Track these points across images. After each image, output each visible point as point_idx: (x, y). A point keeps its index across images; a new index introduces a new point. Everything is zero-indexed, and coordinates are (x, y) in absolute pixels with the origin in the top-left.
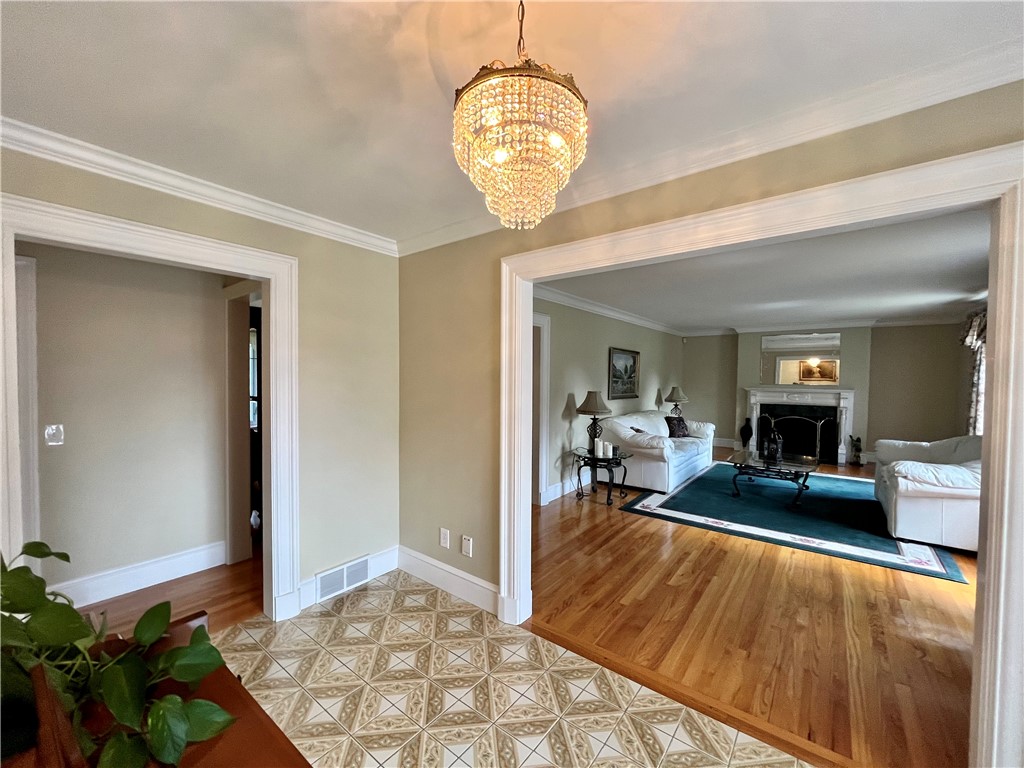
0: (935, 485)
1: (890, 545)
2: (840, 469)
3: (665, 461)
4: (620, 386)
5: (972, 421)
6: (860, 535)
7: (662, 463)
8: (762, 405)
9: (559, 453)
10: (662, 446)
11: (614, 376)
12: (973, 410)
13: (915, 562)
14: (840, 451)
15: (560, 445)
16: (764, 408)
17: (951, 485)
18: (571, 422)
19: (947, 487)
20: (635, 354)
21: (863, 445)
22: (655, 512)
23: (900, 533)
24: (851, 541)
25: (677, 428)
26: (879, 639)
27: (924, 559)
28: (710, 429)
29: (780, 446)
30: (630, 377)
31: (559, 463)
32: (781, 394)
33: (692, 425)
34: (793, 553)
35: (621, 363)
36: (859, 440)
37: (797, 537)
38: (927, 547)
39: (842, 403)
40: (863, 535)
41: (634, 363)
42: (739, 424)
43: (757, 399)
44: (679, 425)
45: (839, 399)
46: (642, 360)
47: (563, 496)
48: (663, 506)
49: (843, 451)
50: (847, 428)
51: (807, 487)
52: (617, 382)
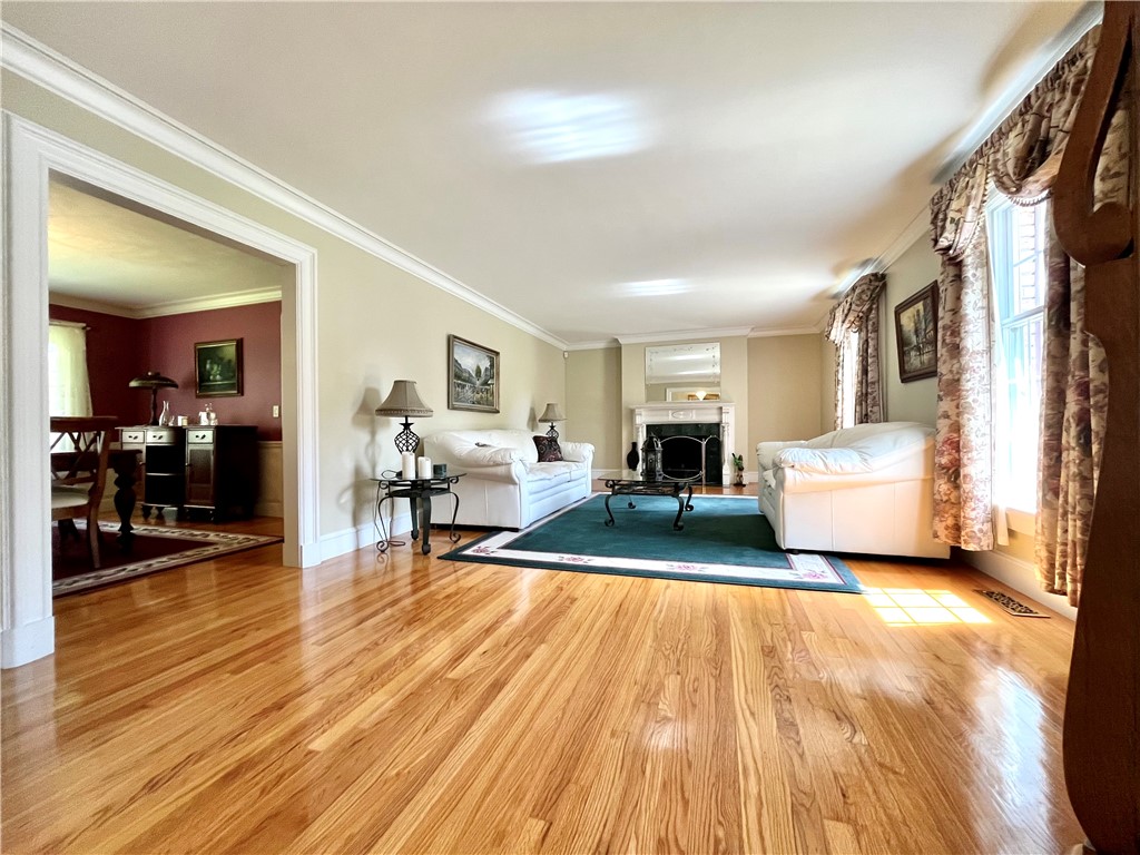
0: (825, 474)
1: (780, 559)
2: (725, 491)
3: (515, 484)
4: (468, 392)
5: (839, 421)
6: (745, 553)
7: (511, 487)
8: (648, 426)
9: (348, 479)
10: (509, 461)
11: (458, 377)
12: (839, 409)
13: (810, 575)
14: (724, 472)
15: (349, 466)
16: (650, 428)
17: (839, 470)
18: (373, 434)
19: (837, 473)
20: (493, 355)
21: (745, 463)
22: (492, 555)
23: (787, 544)
24: (738, 560)
25: (547, 449)
26: (787, 715)
27: (818, 571)
28: (588, 450)
29: (659, 455)
30: (485, 383)
31: (348, 497)
32: (665, 413)
33: (566, 446)
34: (668, 587)
35: (469, 361)
36: (740, 458)
37: (676, 564)
38: (817, 557)
39: (725, 418)
40: (751, 552)
41: (492, 366)
42: (626, 450)
43: (643, 419)
44: (551, 446)
45: (721, 413)
46: (504, 361)
47: (358, 550)
48: (508, 547)
49: (728, 473)
50: (729, 448)
51: (692, 508)
52: (464, 387)
